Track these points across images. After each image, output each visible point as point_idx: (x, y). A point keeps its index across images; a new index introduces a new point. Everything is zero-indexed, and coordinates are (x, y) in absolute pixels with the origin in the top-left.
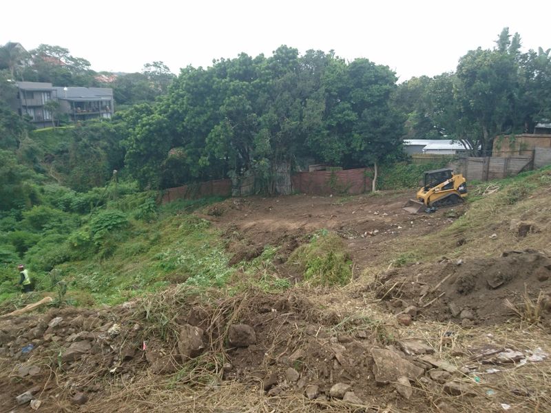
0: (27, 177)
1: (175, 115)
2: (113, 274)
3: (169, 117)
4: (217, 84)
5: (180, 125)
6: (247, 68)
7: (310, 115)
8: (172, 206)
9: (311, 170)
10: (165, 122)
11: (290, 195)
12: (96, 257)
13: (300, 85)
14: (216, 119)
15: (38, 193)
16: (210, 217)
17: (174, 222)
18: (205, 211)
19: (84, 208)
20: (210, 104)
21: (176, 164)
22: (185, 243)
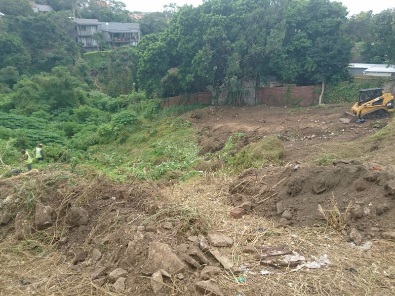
0: (77, 85)
1: (172, 43)
2: (125, 155)
3: (167, 44)
4: (203, 18)
5: (175, 50)
6: (227, 5)
7: (272, 42)
8: (170, 110)
9: (271, 86)
10: (164, 47)
11: (254, 105)
12: (115, 142)
13: (266, 18)
14: (200, 45)
15: (85, 97)
16: (192, 120)
17: (168, 122)
18: (189, 114)
19: (114, 109)
20: (196, 34)
21: (174, 79)
22: (172, 137)
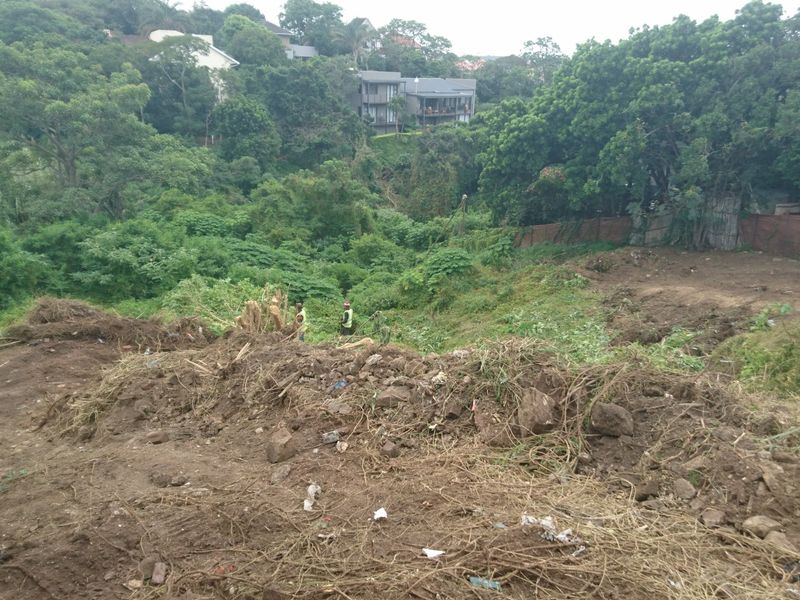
0: (360, 196)
1: (559, 116)
2: (446, 333)
3: (550, 119)
4: (631, 66)
5: (564, 131)
6: (685, 39)
7: (790, 118)
8: (535, 251)
9: (779, 211)
10: (542, 125)
11: (732, 251)
12: (428, 307)
13: (777, 65)
14: (620, 122)
15: (370, 217)
16: (588, 273)
17: (535, 274)
18: (583, 262)
19: (421, 244)
20: (614, 97)
21: (549, 189)
22: (546, 306)
